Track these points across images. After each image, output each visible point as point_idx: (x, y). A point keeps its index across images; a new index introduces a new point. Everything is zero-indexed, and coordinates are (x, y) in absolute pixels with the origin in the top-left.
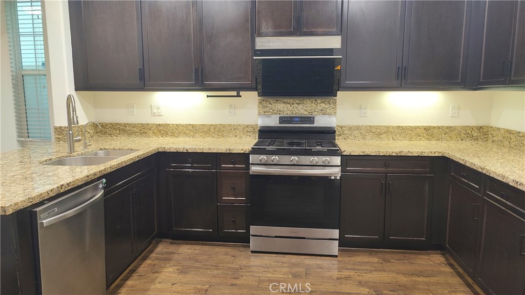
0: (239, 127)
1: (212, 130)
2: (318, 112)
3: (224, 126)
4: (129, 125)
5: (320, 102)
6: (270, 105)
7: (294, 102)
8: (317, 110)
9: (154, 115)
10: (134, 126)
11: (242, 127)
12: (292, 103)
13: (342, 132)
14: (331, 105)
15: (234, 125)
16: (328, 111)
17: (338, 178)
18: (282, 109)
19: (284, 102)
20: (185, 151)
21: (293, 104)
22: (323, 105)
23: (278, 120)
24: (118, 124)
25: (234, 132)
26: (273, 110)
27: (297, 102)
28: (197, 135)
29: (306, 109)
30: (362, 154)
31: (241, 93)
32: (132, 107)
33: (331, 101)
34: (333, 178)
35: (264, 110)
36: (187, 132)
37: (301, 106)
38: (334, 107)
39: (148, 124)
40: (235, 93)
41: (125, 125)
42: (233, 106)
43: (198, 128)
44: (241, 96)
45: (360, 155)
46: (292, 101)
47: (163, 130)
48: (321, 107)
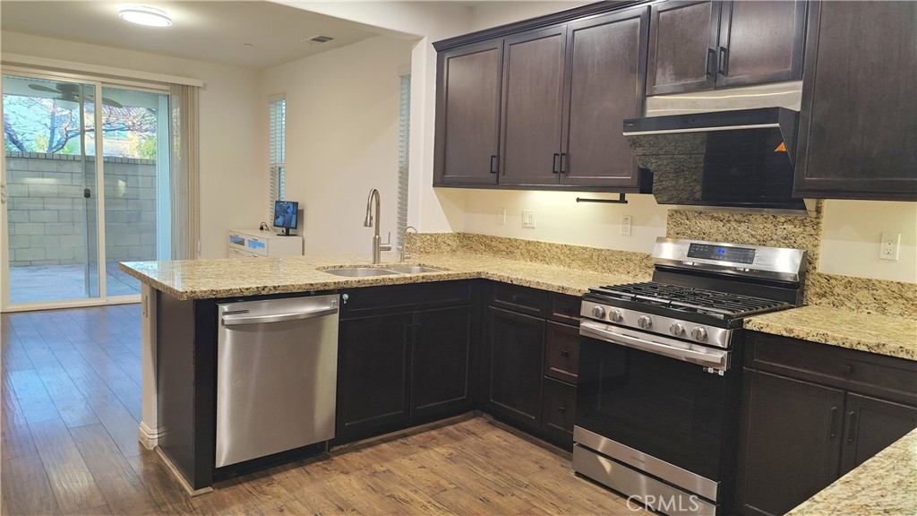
0: (634, 257)
1: (595, 258)
2: (777, 240)
3: (613, 253)
4: (496, 239)
5: (783, 220)
6: (688, 222)
7: (731, 218)
8: (775, 237)
9: (525, 226)
10: (501, 240)
11: (638, 258)
12: (727, 219)
13: (828, 290)
14: (808, 229)
15: (627, 253)
16: (799, 241)
17: (721, 373)
18: (707, 231)
19: (713, 217)
20: (509, 282)
21: (729, 221)
22: (790, 227)
23: (688, 249)
24: (484, 236)
25: (626, 265)
26: (692, 231)
27: (736, 217)
28: (574, 264)
29: (753, 233)
30: (785, 334)
31: (628, 196)
32: (502, 213)
33: (808, 220)
34: (711, 370)
35: (676, 229)
36: (562, 257)
37: (743, 227)
38: (813, 232)
39: (516, 240)
40: (616, 196)
41: (492, 238)
42: (630, 219)
43: (576, 252)
44: (626, 202)
45: (782, 336)
46: (727, 215)
47: (534, 251)
48: (785, 232)
